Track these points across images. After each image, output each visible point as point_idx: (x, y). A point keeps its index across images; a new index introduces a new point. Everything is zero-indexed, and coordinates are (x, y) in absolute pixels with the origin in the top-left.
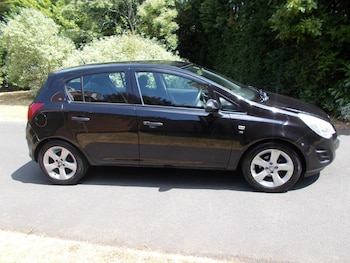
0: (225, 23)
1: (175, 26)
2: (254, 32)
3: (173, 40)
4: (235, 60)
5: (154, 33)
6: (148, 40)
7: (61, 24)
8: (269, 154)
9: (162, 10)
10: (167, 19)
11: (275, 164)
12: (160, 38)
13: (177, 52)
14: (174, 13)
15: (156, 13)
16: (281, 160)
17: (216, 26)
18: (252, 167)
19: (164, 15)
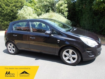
0: (82, 7)
1: (67, 9)
2: (91, 10)
3: (66, 14)
4: (85, 20)
5: (60, 12)
6: (58, 14)
7: (36, 10)
8: (69, 51)
9: (63, 5)
10: (65, 7)
11: (71, 55)
12: (62, 13)
13: (67, 17)
14: (66, 5)
15: (61, 6)
16: (73, 54)
17: (80, 9)
18: (63, 55)
19: (63, 6)
